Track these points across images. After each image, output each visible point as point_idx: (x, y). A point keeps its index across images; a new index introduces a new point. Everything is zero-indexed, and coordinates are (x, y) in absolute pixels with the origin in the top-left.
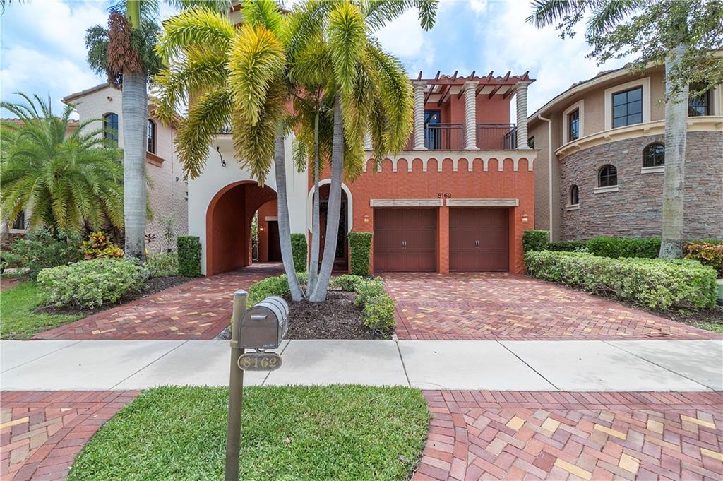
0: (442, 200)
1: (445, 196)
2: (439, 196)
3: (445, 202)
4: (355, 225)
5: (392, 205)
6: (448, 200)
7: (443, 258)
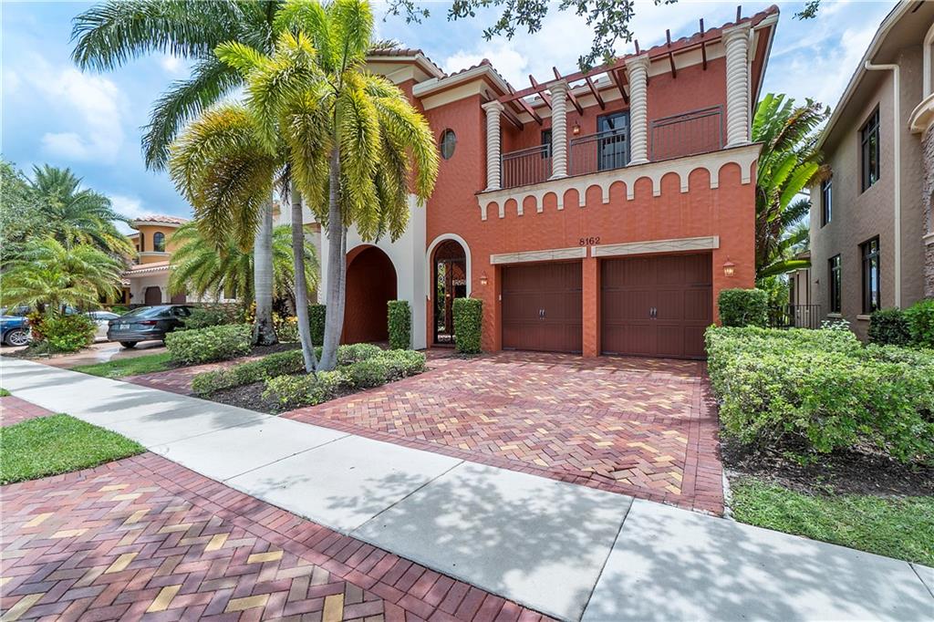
0: (585, 249)
1: (590, 242)
2: (581, 243)
3: (589, 252)
4: (474, 289)
5: (516, 261)
6: (593, 248)
7: (587, 334)
